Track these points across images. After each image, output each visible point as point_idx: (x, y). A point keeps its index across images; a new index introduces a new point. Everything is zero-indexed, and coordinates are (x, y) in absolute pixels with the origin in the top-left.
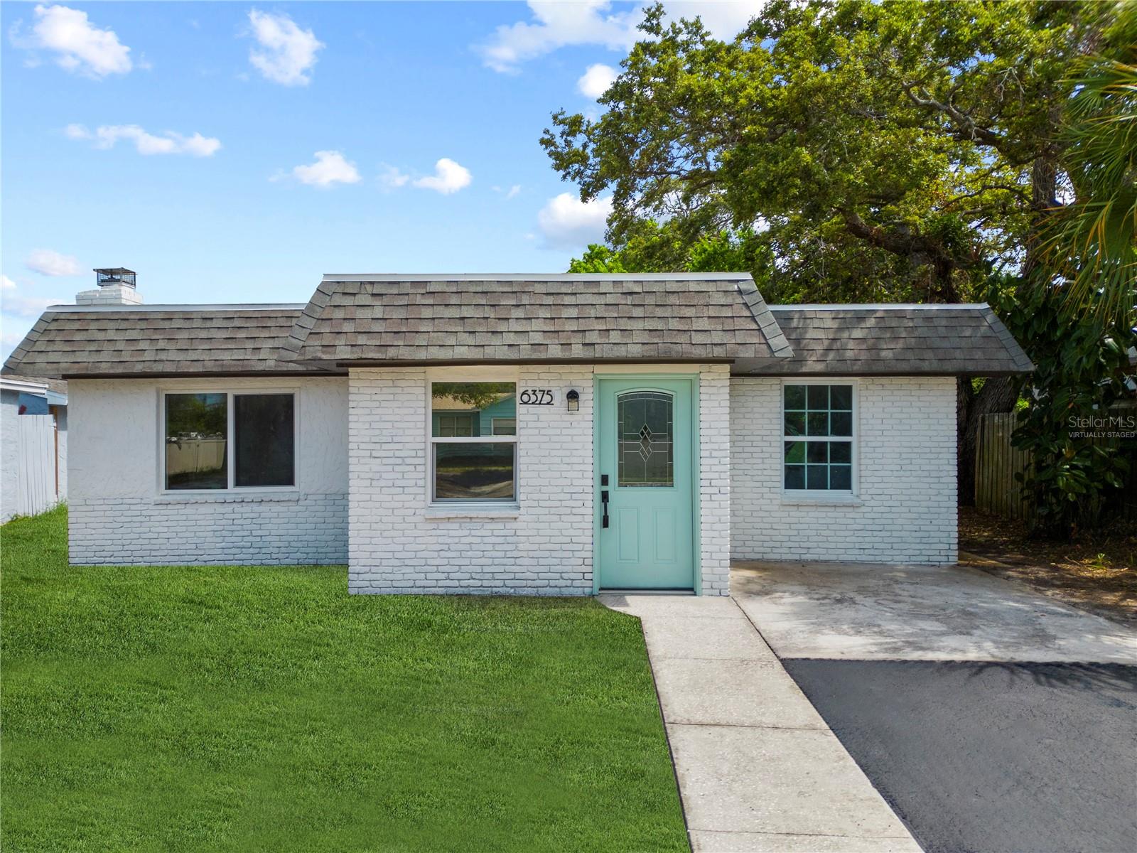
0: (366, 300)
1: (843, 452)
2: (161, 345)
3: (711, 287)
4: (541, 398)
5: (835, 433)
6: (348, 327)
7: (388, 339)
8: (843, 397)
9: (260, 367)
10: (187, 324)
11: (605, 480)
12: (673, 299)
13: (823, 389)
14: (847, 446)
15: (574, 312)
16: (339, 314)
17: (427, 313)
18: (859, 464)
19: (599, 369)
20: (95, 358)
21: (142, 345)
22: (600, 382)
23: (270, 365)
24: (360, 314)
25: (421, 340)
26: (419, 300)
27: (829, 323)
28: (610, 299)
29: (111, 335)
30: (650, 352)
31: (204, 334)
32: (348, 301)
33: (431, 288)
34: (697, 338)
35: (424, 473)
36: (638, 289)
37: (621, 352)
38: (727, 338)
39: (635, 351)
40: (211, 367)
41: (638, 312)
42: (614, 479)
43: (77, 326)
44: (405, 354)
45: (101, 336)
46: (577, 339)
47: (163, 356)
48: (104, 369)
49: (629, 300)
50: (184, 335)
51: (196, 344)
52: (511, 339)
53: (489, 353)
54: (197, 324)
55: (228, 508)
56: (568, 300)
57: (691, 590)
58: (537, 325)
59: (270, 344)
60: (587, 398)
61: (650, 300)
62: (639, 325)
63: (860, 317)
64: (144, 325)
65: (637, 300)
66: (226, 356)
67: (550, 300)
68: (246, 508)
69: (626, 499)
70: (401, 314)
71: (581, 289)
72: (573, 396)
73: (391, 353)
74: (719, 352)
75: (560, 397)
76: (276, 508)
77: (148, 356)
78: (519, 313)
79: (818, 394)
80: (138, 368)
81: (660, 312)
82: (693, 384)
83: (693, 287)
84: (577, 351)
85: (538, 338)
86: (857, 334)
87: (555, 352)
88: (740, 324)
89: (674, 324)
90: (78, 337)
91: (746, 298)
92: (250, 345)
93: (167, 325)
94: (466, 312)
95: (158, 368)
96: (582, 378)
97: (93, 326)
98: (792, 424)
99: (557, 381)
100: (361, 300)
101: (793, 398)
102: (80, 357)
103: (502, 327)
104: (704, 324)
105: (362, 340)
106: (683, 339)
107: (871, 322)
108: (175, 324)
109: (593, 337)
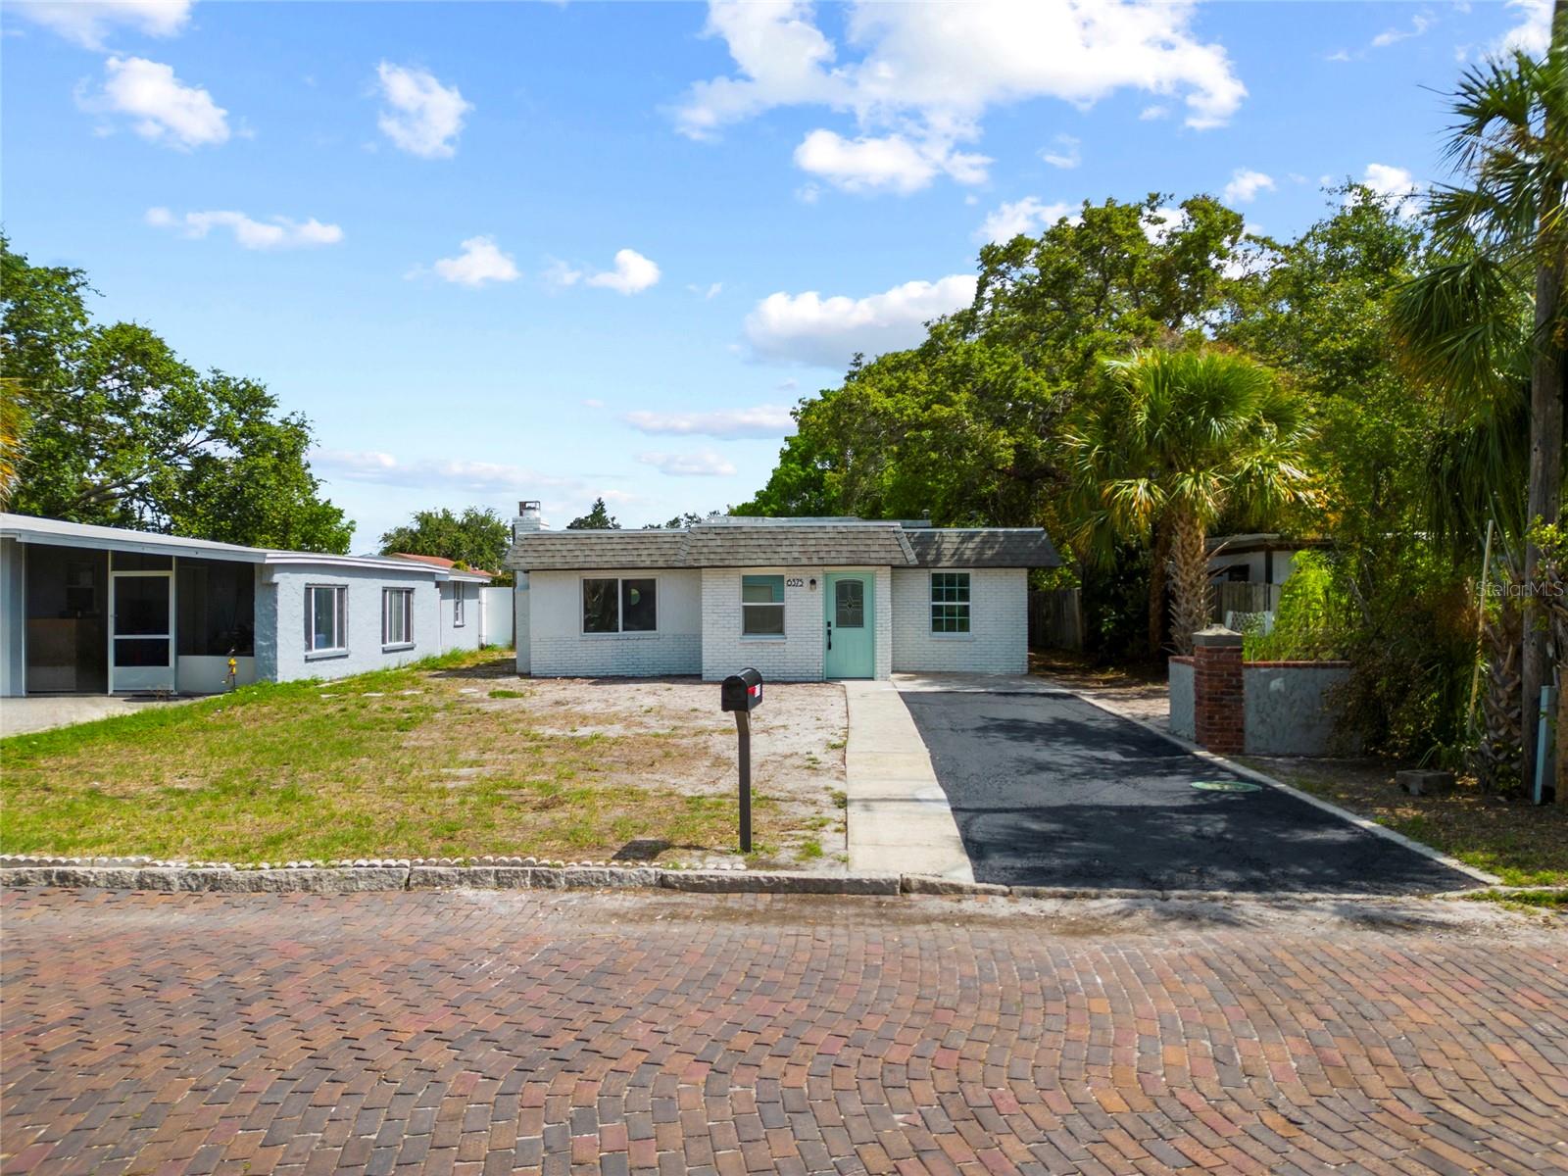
0: (714, 537)
1: (965, 610)
2: (587, 553)
3: (880, 529)
4: (796, 583)
5: (960, 600)
6: (705, 550)
7: (724, 556)
8: (965, 580)
9: (642, 565)
10: (599, 541)
11: (829, 624)
12: (862, 536)
13: (954, 575)
14: (967, 607)
15: (813, 542)
16: (700, 544)
17: (742, 543)
18: (972, 618)
19: (826, 568)
20: (551, 560)
21: (576, 553)
22: (826, 575)
23: (648, 564)
24: (711, 543)
25: (740, 556)
26: (738, 536)
27: (955, 540)
28: (831, 535)
29: (559, 547)
30: (849, 561)
31: (609, 547)
32: (704, 537)
33: (744, 530)
34: (873, 555)
35: (738, 621)
36: (844, 530)
37: (836, 561)
38: (888, 556)
39: (843, 561)
40: (616, 565)
41: (844, 542)
42: (834, 624)
43: (538, 542)
44: (733, 563)
45: (553, 548)
46: (815, 556)
47: (588, 559)
48: (558, 566)
49: (840, 536)
50: (598, 547)
51: (606, 552)
52: (783, 555)
53: (773, 562)
54: (605, 541)
55: (620, 643)
56: (811, 536)
57: (872, 679)
58: (795, 549)
59: (646, 552)
60: (820, 584)
61: (851, 536)
62: (845, 548)
63: (972, 536)
64: (575, 541)
65: (845, 536)
66: (623, 559)
67: (801, 536)
68: (630, 643)
69: (841, 634)
70: (728, 543)
71: (816, 530)
72: (813, 582)
73: (727, 563)
74: (883, 562)
75: (807, 583)
76: (647, 642)
77: (581, 559)
78: (787, 542)
79: (951, 579)
80: (576, 566)
81: (855, 542)
82: (873, 576)
83: (872, 529)
84: (815, 561)
85: (796, 555)
86: (971, 545)
87: (805, 561)
88: (893, 548)
89: (862, 548)
90: (541, 548)
91: (897, 535)
92: (635, 552)
93: (588, 541)
94: (762, 542)
95: (587, 566)
96: (817, 574)
97: (547, 542)
98: (937, 596)
99: (805, 575)
100: (710, 536)
101: (936, 579)
102: (544, 560)
103: (779, 549)
104: (876, 548)
105: (712, 556)
106: (866, 555)
107: (977, 539)
108: (593, 541)
109: (822, 555)
